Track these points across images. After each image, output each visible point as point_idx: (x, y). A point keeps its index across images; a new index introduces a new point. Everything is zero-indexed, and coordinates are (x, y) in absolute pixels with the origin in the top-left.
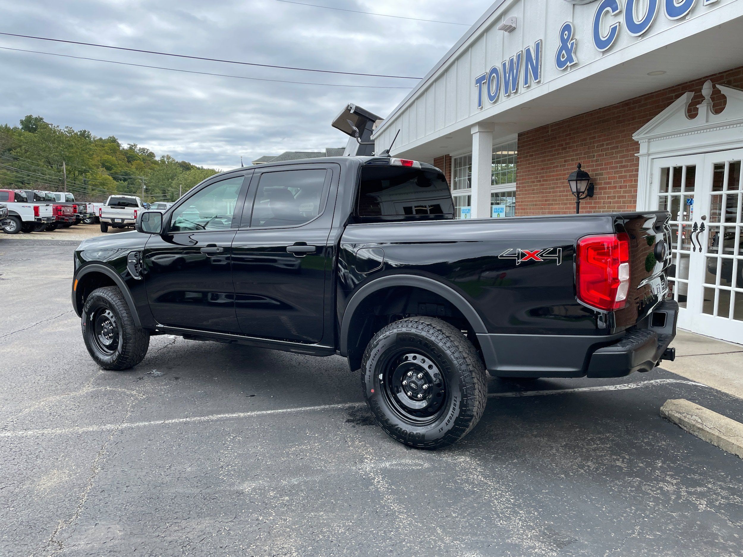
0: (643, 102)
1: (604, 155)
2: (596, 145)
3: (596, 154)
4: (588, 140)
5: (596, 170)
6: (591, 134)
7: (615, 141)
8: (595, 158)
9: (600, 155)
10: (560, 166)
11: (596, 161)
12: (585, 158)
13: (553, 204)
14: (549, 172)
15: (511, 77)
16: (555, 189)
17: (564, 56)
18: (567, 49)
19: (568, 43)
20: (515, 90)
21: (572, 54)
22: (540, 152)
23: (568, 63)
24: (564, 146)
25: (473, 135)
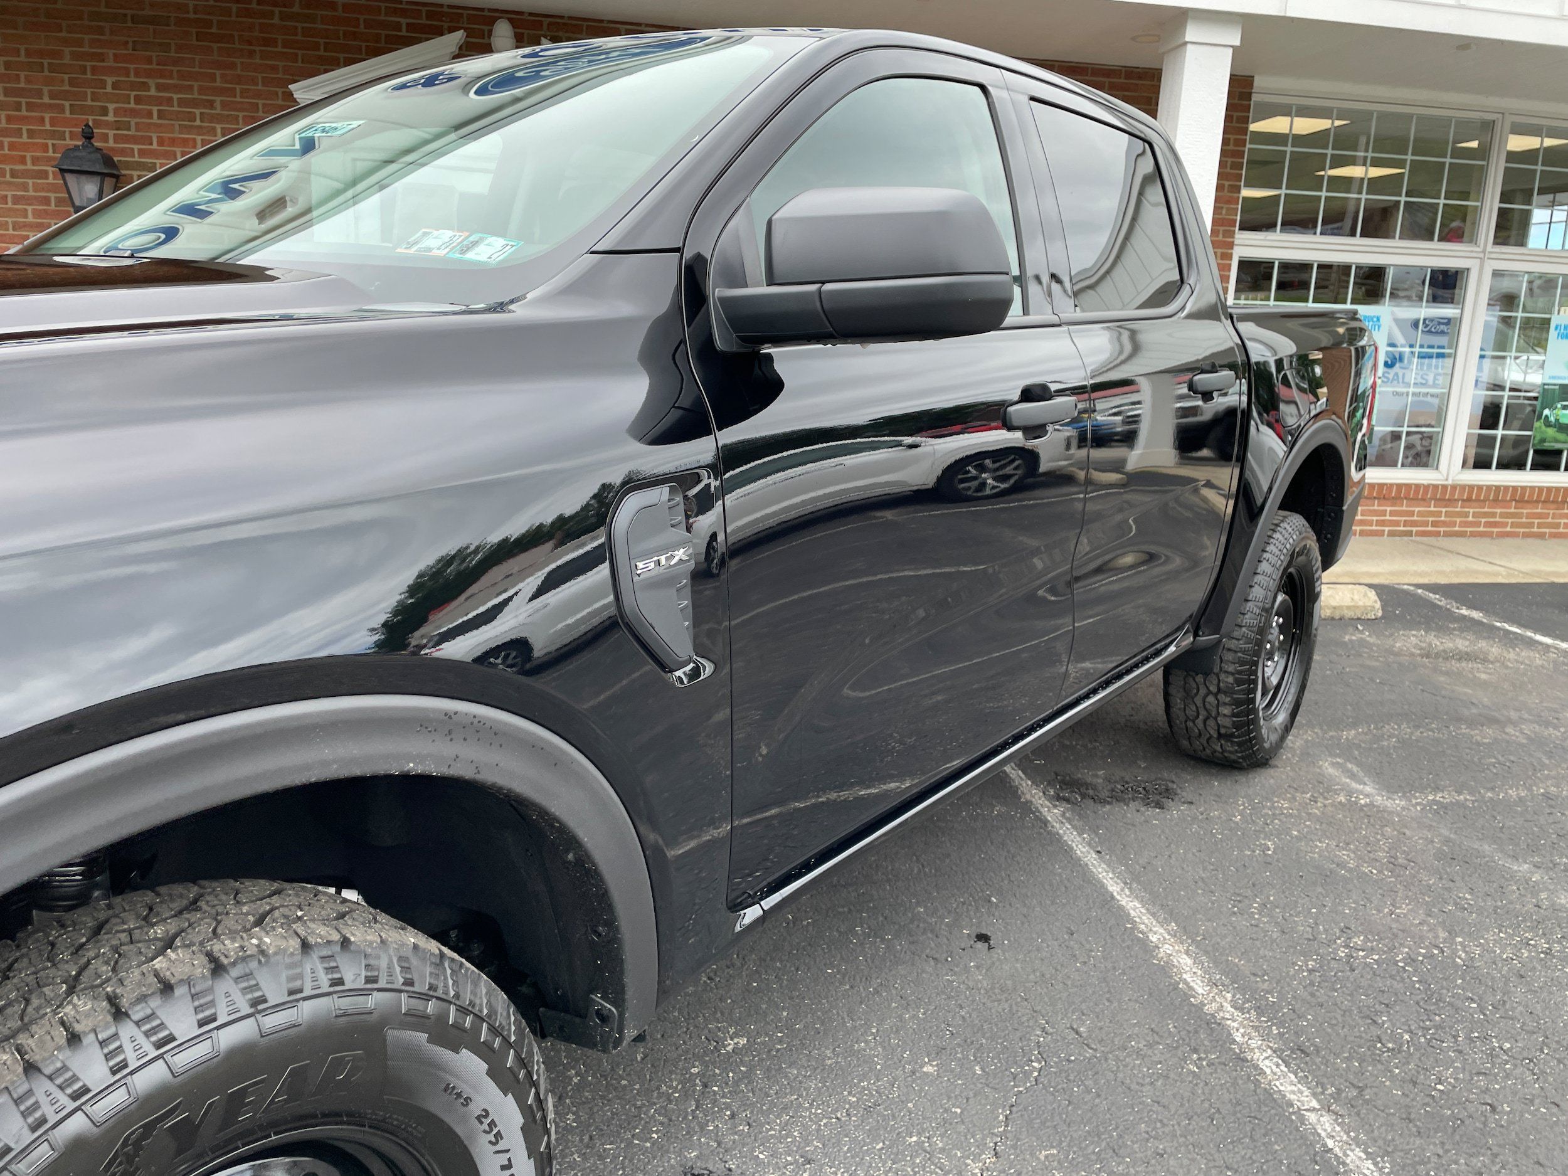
1: (150, 114)
2: (110, 81)
3: (111, 107)
4: (67, 60)
5: (123, 152)
6: (79, 43)
7: (196, 85)
8: (110, 118)
9: (133, 113)
11: (116, 126)
12: (60, 109)
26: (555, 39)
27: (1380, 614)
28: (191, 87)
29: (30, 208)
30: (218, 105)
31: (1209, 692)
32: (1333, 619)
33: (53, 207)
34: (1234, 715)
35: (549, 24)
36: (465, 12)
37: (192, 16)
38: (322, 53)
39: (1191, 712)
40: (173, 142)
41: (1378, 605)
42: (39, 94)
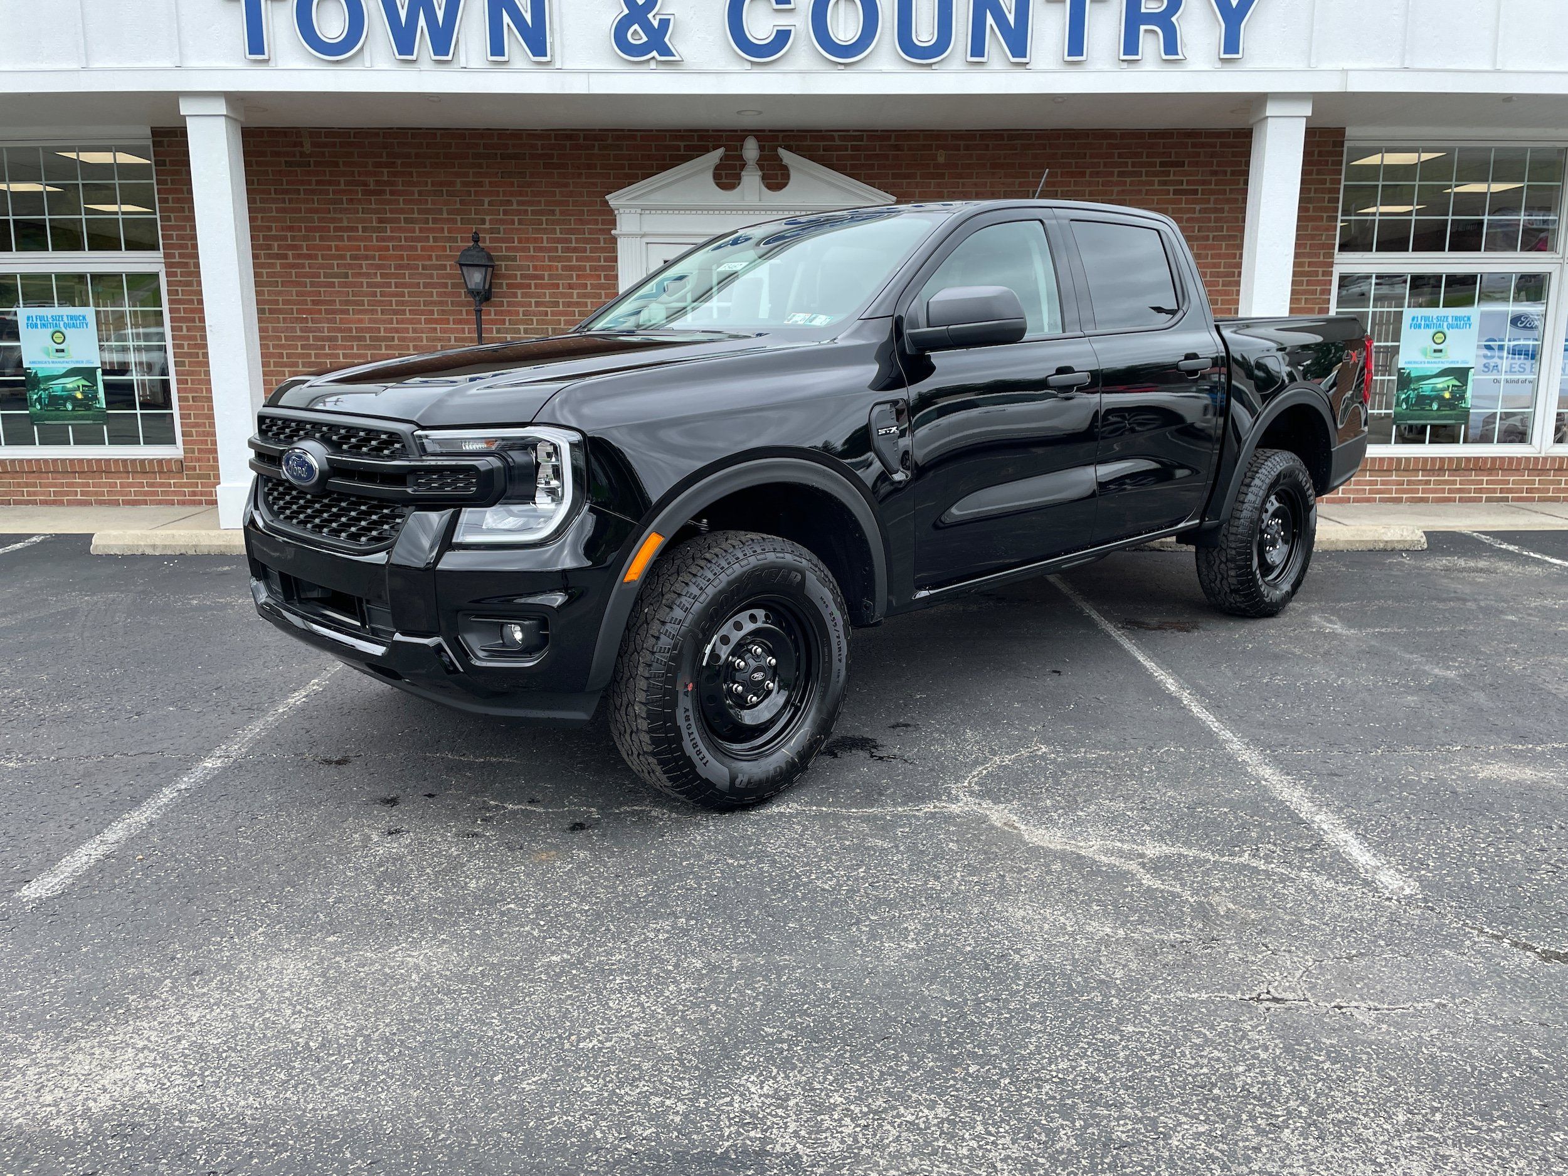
0: (609, 142)
1: (513, 222)
2: (487, 200)
3: (488, 218)
4: (458, 187)
5: (495, 249)
6: (466, 175)
7: (543, 199)
8: (487, 226)
9: (502, 222)
10: (365, 229)
11: (491, 231)
12: (454, 221)
13: (346, 312)
14: (321, 238)
15: (422, 22)
16: (350, 279)
17: (637, 35)
18: (647, 26)
19: (650, 16)
20: (449, 58)
21: (666, 40)
22: (272, 188)
23: (654, 53)
24: (372, 187)
25: (184, 116)
26: (788, 148)
27: (1425, 546)
28: (540, 202)
29: (435, 291)
30: (557, 212)
31: (1221, 562)
32: (1386, 550)
33: (450, 289)
34: (1237, 576)
35: (784, 137)
36: (724, 134)
37: (540, 152)
38: (627, 171)
40: (528, 240)
41: (1424, 539)
42: (440, 211)
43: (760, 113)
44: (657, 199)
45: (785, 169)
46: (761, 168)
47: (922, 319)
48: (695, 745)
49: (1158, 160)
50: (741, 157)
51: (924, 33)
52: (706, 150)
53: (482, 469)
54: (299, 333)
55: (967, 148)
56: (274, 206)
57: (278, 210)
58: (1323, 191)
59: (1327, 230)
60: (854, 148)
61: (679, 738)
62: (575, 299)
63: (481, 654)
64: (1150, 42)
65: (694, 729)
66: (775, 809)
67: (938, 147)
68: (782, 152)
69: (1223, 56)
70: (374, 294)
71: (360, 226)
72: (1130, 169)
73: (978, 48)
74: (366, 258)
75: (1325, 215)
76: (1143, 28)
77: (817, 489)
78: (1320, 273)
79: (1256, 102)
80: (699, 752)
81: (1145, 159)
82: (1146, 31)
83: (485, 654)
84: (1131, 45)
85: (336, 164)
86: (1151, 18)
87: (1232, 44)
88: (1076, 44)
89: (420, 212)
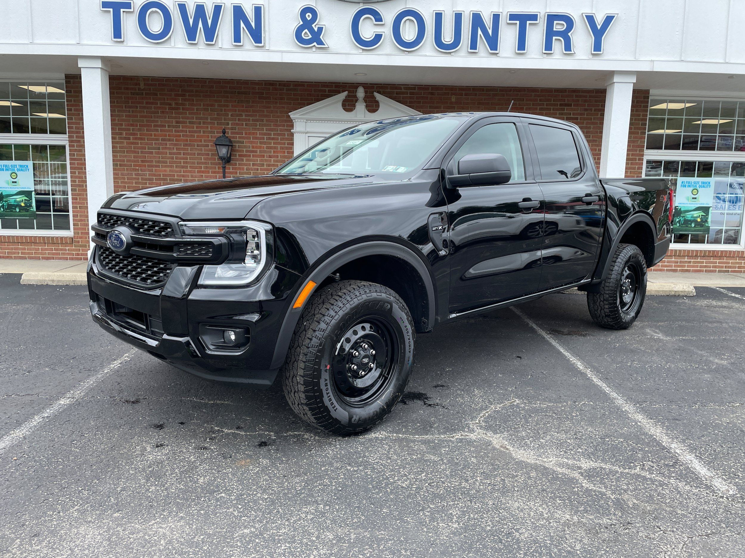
0: (292, 87)
1: (243, 125)
2: (230, 114)
3: (230, 122)
4: (216, 107)
5: (233, 137)
6: (220, 101)
7: (258, 114)
8: (230, 126)
9: (238, 124)
10: (169, 126)
11: (232, 129)
12: (214, 124)
13: (158, 166)
14: (147, 130)
15: (200, 25)
16: (161, 150)
17: (306, 35)
18: (311, 30)
19: (313, 26)
20: (213, 43)
21: (321, 37)
22: (124, 105)
23: (315, 44)
24: (173, 106)
25: (80, 68)
26: (379, 92)
27: (695, 294)
28: (256, 115)
29: (203, 157)
30: (265, 120)
31: (601, 301)
32: (675, 296)
33: (210, 157)
34: (609, 308)
35: (377, 87)
36: (348, 85)
37: (257, 91)
38: (299, 101)
39: (596, 307)
40: (250, 134)
41: (694, 291)
42: (207, 119)
43: (366, 74)
44: (314, 115)
45: (377, 102)
46: (366, 101)
47: (455, 170)
48: (330, 400)
49: (559, 103)
50: (355, 96)
51: (448, 37)
52: (339, 92)
53: (216, 244)
54: (134, 176)
55: (466, 95)
56: (124, 114)
57: (126, 116)
58: (639, 120)
59: (641, 138)
60: (411, 93)
61: (322, 396)
62: (272, 163)
63: (211, 347)
64: (558, 45)
65: (330, 391)
66: (373, 435)
67: (452, 94)
68: (376, 95)
69: (593, 52)
70: (173, 158)
71: (167, 125)
72: (545, 107)
73: (474, 45)
74: (169, 140)
75: (640, 131)
76: (554, 38)
77: (400, 258)
78: (637, 159)
79: (610, 74)
80: (332, 404)
81: (552, 102)
82: (556, 39)
83: (213, 347)
84: (548, 46)
85: (156, 95)
86: (558, 33)
87: (597, 47)
88: (522, 45)
89: (197, 118)
